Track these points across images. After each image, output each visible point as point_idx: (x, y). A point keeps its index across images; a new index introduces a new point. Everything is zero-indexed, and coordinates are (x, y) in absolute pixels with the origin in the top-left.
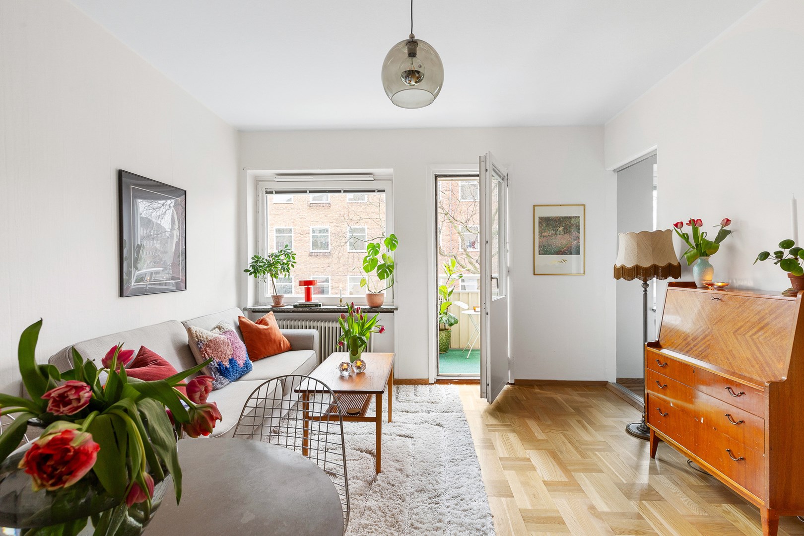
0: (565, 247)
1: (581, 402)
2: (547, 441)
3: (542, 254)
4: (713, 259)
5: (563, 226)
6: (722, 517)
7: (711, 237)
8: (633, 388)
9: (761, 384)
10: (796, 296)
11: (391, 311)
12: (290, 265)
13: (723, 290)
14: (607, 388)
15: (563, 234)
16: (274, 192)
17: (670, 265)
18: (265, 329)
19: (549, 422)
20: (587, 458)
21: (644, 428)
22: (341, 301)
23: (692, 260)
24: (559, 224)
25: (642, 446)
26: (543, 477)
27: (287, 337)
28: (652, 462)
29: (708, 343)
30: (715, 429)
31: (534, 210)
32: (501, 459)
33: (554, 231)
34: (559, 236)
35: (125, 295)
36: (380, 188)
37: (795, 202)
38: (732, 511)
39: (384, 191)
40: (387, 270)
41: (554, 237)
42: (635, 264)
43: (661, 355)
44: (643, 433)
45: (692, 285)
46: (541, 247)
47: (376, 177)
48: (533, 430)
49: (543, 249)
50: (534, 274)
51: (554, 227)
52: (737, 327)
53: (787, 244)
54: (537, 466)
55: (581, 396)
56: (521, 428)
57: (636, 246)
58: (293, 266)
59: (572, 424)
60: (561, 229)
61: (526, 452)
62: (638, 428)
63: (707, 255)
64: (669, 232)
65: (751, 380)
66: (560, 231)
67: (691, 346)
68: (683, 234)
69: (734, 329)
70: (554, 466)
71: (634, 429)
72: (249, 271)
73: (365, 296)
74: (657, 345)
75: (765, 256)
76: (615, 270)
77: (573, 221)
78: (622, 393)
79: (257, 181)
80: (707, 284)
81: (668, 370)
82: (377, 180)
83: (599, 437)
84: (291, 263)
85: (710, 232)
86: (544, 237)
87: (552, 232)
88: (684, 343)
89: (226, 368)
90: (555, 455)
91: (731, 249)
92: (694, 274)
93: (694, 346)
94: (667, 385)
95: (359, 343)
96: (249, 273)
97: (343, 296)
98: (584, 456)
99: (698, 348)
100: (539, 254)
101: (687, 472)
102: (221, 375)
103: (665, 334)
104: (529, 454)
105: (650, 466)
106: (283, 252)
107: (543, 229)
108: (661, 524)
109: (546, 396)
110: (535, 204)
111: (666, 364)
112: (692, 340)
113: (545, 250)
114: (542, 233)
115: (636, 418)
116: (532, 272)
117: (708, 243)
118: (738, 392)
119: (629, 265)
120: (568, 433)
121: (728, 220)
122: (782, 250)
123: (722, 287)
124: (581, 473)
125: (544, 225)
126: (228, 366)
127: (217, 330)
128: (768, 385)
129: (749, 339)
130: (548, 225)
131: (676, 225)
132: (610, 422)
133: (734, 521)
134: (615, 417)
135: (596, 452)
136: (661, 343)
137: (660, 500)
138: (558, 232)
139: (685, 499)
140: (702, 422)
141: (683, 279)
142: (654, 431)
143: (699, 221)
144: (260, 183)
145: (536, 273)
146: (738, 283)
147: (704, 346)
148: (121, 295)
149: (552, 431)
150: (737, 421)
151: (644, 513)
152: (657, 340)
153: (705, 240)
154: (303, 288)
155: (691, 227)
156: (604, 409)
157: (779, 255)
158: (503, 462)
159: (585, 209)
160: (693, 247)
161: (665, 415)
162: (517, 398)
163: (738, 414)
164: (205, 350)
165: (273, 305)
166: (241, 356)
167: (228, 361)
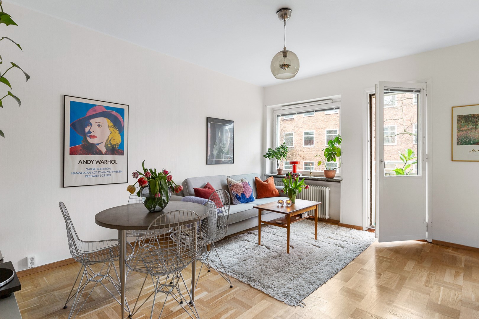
3: (461, 145)
11: (339, 181)
12: (285, 153)
16: (281, 116)
18: (266, 184)
22: (311, 174)
27: (278, 189)
31: (452, 110)
33: (473, 126)
35: (208, 164)
36: (337, 106)
39: (339, 108)
40: (333, 156)
41: (474, 130)
46: (460, 139)
47: (334, 101)
50: (452, 160)
51: (474, 122)
58: (286, 154)
72: (266, 156)
73: (323, 171)
79: (273, 111)
82: (335, 102)
84: (285, 152)
86: (462, 131)
87: (471, 127)
89: (239, 197)
95: (293, 193)
96: (265, 157)
97: (312, 171)
98: (426, 286)
100: (458, 144)
102: (237, 199)
104: (384, 273)
106: (282, 147)
107: (461, 125)
110: (453, 106)
113: (462, 142)
114: (460, 128)
116: (450, 159)
125: (463, 122)
126: (240, 196)
127: (241, 181)
130: (466, 121)
138: (478, 127)
144: (274, 111)
145: (454, 159)
148: (207, 164)
154: (292, 165)
164: (232, 188)
165: (278, 174)
166: (248, 194)
167: (241, 194)
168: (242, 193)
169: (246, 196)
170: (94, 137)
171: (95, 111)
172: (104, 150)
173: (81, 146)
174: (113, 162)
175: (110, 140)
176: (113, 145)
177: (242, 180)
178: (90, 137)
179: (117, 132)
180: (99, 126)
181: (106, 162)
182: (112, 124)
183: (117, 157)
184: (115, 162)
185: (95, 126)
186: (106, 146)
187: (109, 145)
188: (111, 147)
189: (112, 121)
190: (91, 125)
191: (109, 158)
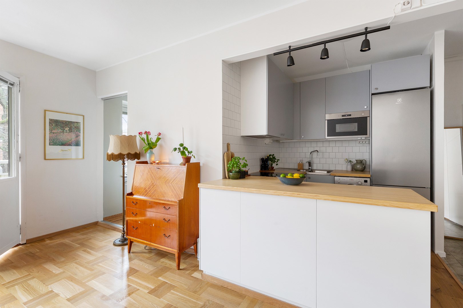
0: (70, 141)
1: (84, 239)
2: (64, 272)
3: (52, 145)
4: (155, 150)
5: (68, 127)
6: (162, 265)
7: (154, 140)
8: (113, 221)
9: (175, 202)
10: (185, 165)
13: (159, 164)
14: (98, 225)
15: (68, 133)
17: (136, 153)
19: (63, 259)
20: (94, 270)
21: (123, 240)
23: (146, 150)
24: (65, 125)
25: (123, 250)
26: (66, 297)
28: (129, 255)
29: (155, 189)
30: (159, 227)
31: (45, 113)
32: (25, 304)
33: (61, 130)
34: (65, 134)
37: (183, 128)
38: (164, 261)
41: (62, 134)
42: (119, 152)
43: (134, 199)
44: (123, 243)
45: (146, 163)
46: (51, 140)
48: (50, 270)
49: (53, 142)
50: (45, 159)
51: (62, 127)
52: (166, 180)
53: (182, 145)
54: (59, 292)
55: (83, 234)
56: (40, 273)
57: (120, 143)
59: (80, 254)
60: (67, 129)
61: (48, 288)
62: (120, 241)
63: (152, 149)
64: (135, 136)
65: (172, 201)
66: (66, 130)
67: (148, 192)
68: (143, 138)
69: (165, 181)
70: (72, 286)
71: (118, 242)
74: (131, 194)
75: (175, 149)
76: (107, 156)
77: (75, 125)
78: (107, 225)
80: (153, 162)
81: (137, 206)
83: (99, 254)
85: (153, 138)
86: (53, 133)
87: (60, 130)
88: (145, 190)
90: (71, 279)
91: (161, 146)
92: (147, 157)
93: (149, 191)
94: (137, 213)
98: (92, 270)
99: (151, 192)
100: (50, 145)
101: (145, 253)
103: (135, 188)
104: (51, 288)
105: (129, 258)
107: (53, 128)
108: (139, 283)
109: (57, 243)
110: (45, 109)
111: (137, 203)
112: (148, 188)
113: (54, 142)
114: (52, 130)
115: (118, 236)
116: (43, 158)
117: (153, 143)
118: (167, 208)
119: (116, 153)
120: (78, 261)
121: (160, 133)
122: (180, 147)
123: (159, 163)
124: (93, 281)
125: (54, 125)
128: (178, 202)
129: (171, 185)
130: (56, 125)
131: (140, 133)
132: (103, 244)
133: (166, 265)
134: (106, 240)
135: (99, 264)
136: (133, 193)
137: (137, 272)
138: (65, 131)
139: (146, 266)
140: (153, 226)
141: (142, 160)
142: (130, 239)
143: (149, 133)
145: (47, 158)
146: (163, 161)
147: (153, 191)
149: (66, 264)
150: (167, 220)
151: (131, 283)
152: (131, 191)
153: (152, 142)
155: (146, 135)
156: (98, 238)
157: (179, 149)
158: (27, 305)
159: (84, 118)
160: (147, 145)
161: (136, 229)
162: (31, 253)
163: (167, 217)
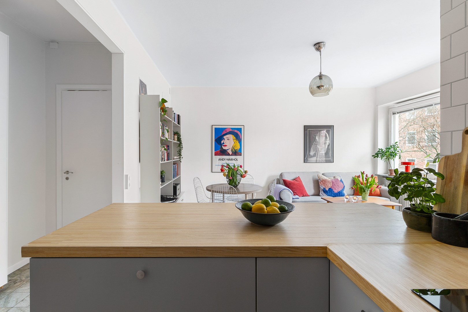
16: (397, 113)
72: (375, 156)
79: (389, 109)
95: (363, 191)
102: (324, 192)
126: (328, 190)
127: (332, 178)
148: (304, 162)
164: (321, 182)
166: (337, 189)
167: (328, 188)
168: (330, 187)
169: (334, 191)
170: (226, 146)
171: (226, 131)
172: (231, 153)
173: (219, 151)
174: (236, 160)
175: (234, 147)
176: (236, 150)
177: (334, 177)
178: (224, 146)
179: (238, 142)
180: (228, 139)
181: (232, 160)
182: (235, 138)
183: (237, 157)
184: (237, 160)
185: (226, 139)
186: (232, 151)
187: (233, 150)
188: (234, 151)
189: (235, 136)
190: (224, 139)
191: (233, 157)
